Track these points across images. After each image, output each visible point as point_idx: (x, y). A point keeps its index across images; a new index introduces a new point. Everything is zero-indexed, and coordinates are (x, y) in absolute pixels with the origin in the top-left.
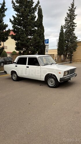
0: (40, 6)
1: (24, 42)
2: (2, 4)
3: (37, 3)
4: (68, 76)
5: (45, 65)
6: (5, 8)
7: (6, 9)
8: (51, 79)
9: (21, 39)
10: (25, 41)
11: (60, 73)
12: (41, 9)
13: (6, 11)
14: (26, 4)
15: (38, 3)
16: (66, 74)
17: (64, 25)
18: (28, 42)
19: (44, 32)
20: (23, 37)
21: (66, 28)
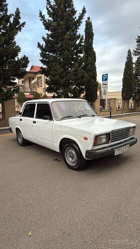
0: (89, 18)
1: (56, 78)
2: (15, 14)
3: (81, 12)
4: (107, 145)
5: (62, 119)
6: (21, 21)
7: (24, 23)
8: (70, 151)
9: (51, 72)
10: (57, 76)
11: (86, 139)
12: (91, 23)
13: (23, 26)
14: (60, 15)
15: (84, 11)
16: (104, 141)
17: (135, 50)
18: (62, 78)
19: (95, 61)
20: (55, 70)
21: (138, 55)
